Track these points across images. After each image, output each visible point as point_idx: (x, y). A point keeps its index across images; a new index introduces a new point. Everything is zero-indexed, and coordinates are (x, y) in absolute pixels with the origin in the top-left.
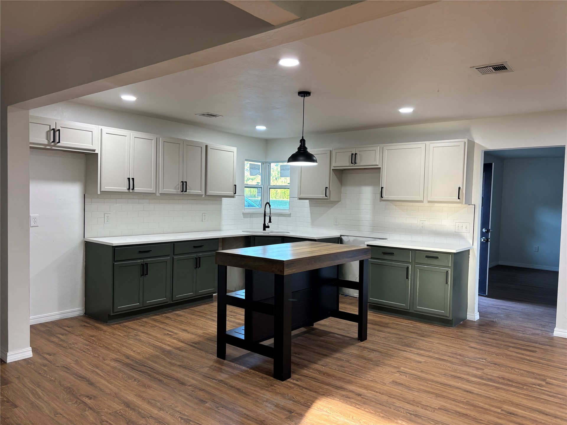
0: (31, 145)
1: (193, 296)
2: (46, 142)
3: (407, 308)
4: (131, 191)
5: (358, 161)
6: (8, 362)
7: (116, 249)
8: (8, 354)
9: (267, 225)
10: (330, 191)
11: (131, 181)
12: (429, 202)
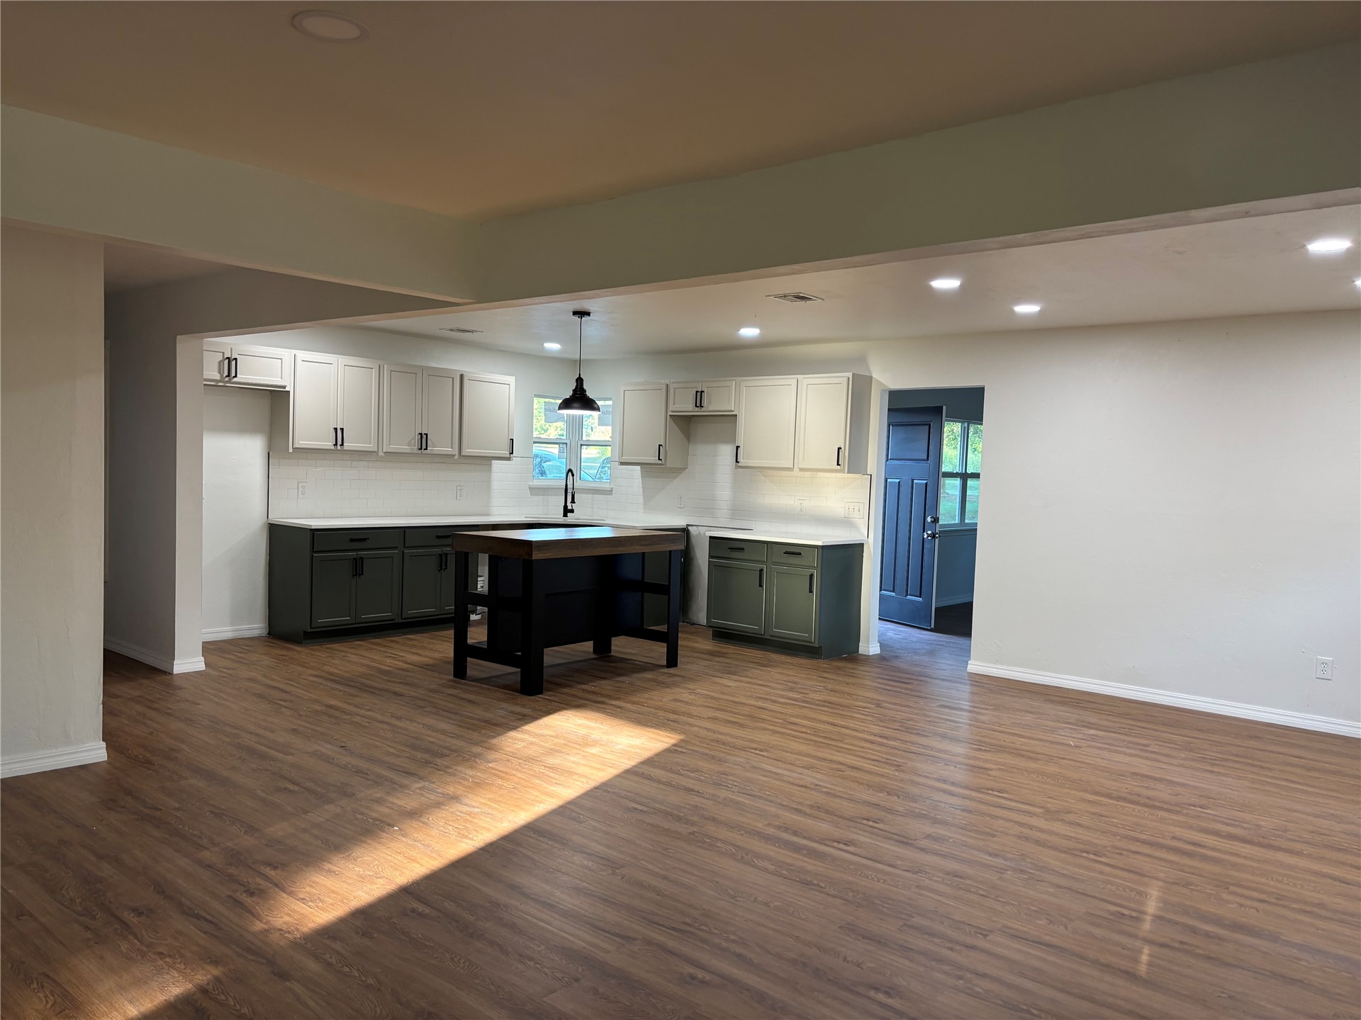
0: (205, 383)
1: (436, 613)
2: (218, 377)
3: (760, 633)
4: (339, 447)
5: (705, 403)
6: (175, 673)
7: (315, 533)
8: (175, 662)
9: (569, 507)
10: (666, 451)
11: (339, 433)
12: (801, 470)
